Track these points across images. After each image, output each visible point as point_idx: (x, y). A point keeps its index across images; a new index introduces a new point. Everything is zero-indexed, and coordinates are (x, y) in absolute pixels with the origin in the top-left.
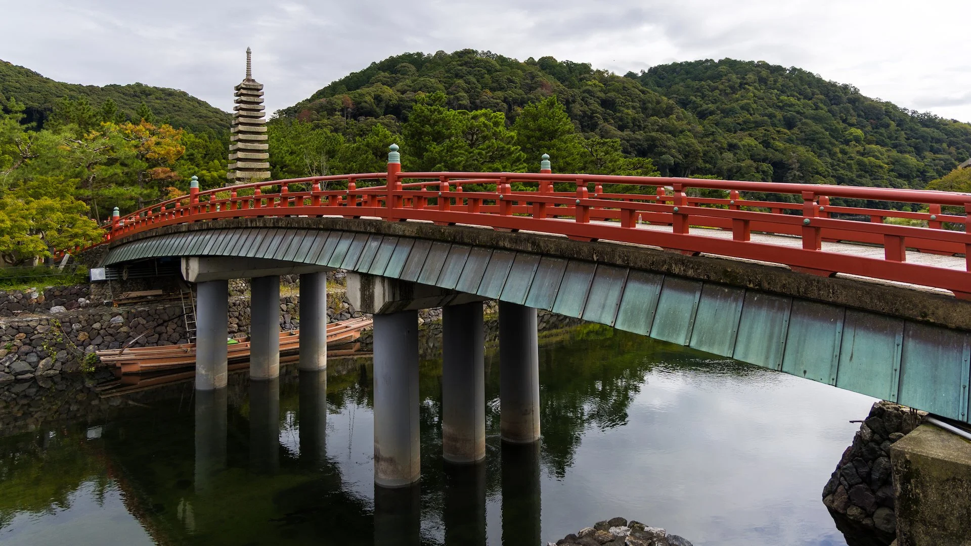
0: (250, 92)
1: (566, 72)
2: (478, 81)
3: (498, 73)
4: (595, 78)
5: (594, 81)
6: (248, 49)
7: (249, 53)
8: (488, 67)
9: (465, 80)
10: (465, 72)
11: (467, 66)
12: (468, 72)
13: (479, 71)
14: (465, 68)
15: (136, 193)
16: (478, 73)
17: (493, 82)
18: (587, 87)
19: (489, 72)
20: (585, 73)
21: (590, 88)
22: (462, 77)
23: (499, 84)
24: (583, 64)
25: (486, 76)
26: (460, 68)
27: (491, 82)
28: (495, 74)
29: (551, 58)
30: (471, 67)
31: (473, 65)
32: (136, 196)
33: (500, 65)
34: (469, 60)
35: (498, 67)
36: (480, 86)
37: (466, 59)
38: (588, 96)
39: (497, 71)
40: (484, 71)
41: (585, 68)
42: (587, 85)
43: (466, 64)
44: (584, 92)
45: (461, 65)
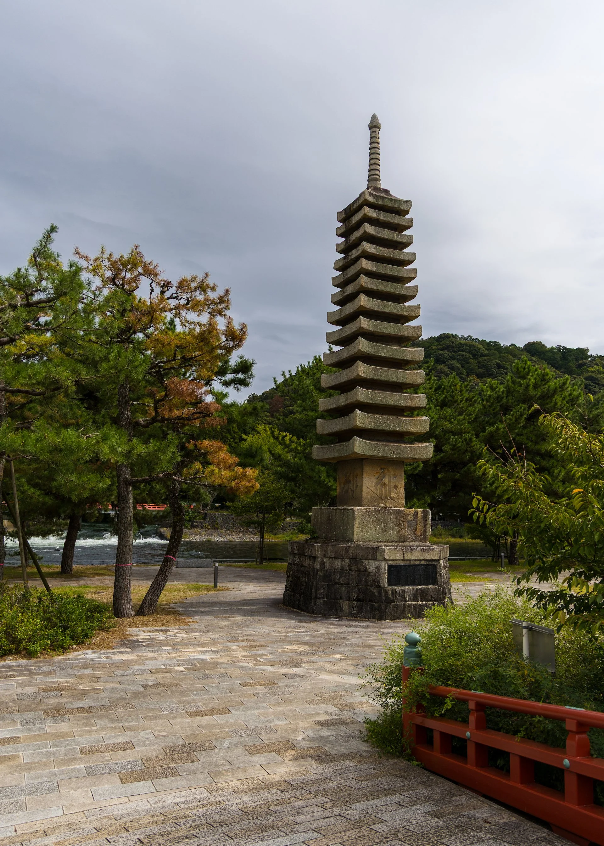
0: (383, 216)
1: (559, 359)
2: (463, 367)
3: (485, 358)
4: (597, 364)
5: (597, 368)
6: (374, 118)
7: (374, 126)
8: (473, 352)
9: (448, 365)
10: (447, 357)
11: (449, 351)
12: (451, 357)
13: (463, 355)
14: (447, 352)
15: (113, 450)
16: (461, 358)
17: (479, 368)
18: (590, 374)
19: (475, 356)
20: (582, 359)
21: (593, 375)
22: (444, 362)
23: (487, 370)
24: (579, 350)
25: (472, 361)
26: (442, 352)
27: (477, 367)
28: (481, 359)
29: (539, 343)
30: (454, 351)
31: (455, 350)
32: (114, 459)
33: (486, 349)
34: (451, 344)
35: (485, 352)
36: (465, 372)
37: (447, 342)
38: (591, 383)
39: (484, 356)
40: (469, 355)
41: (582, 353)
42: (588, 371)
43: (447, 348)
44: (586, 379)
45: (442, 350)
